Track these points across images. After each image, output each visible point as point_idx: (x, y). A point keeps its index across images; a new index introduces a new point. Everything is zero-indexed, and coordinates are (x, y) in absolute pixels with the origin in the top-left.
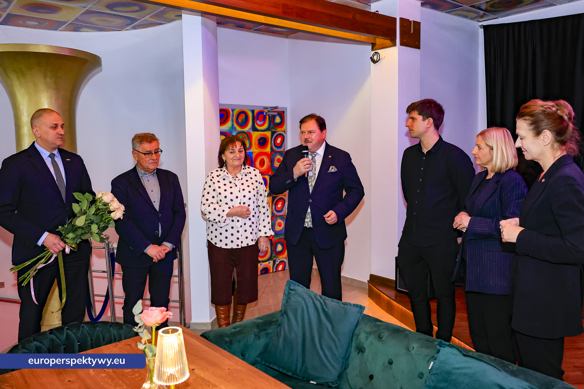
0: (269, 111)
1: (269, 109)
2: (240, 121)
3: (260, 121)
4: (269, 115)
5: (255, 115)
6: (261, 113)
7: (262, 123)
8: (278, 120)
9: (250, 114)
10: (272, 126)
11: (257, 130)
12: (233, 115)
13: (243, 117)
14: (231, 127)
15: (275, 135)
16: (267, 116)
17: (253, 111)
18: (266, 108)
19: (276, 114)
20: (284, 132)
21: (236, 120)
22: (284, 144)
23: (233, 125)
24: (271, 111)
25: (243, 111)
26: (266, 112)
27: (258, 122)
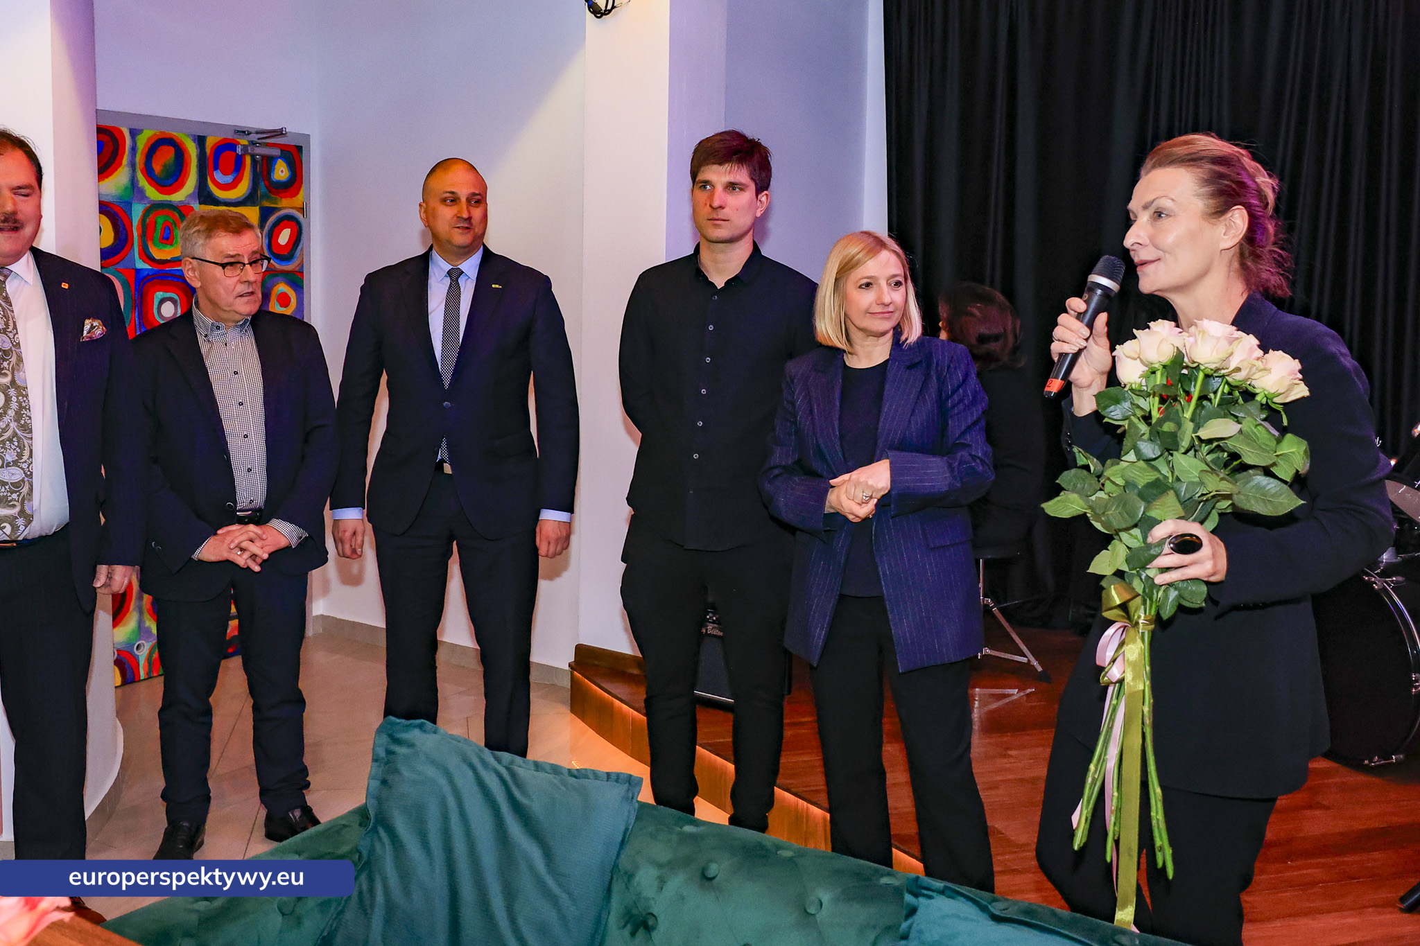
0: (253, 143)
1: (254, 137)
2: (157, 168)
3: (225, 173)
4: (253, 157)
5: (208, 151)
6: (227, 146)
7: (229, 179)
8: (281, 172)
9: (192, 149)
10: (262, 189)
11: (216, 202)
12: (134, 149)
13: (166, 157)
14: (126, 188)
15: (272, 219)
16: (248, 159)
17: (200, 141)
18: (244, 132)
19: (276, 152)
20: (302, 210)
21: (142, 166)
22: (300, 247)
23: (133, 182)
24: (260, 141)
25: (168, 136)
26: (245, 147)
27: (218, 176)
